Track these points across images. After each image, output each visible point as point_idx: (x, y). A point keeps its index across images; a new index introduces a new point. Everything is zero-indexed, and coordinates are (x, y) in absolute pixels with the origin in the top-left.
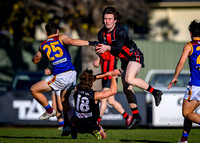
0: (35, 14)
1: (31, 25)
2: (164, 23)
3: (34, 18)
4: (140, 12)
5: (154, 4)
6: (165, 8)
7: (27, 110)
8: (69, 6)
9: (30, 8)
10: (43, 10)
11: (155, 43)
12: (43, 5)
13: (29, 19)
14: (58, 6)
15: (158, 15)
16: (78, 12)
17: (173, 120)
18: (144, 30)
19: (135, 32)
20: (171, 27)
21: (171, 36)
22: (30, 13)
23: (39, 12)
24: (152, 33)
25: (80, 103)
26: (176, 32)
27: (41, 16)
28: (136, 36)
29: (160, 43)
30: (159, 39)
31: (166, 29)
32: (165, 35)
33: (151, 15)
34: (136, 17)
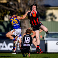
0: (4, 11)
1: (3, 15)
2: (51, 15)
3: (3, 13)
4: (42, 10)
5: (48, 8)
6: (52, 9)
7: (1, 46)
8: (17, 8)
9: (2, 9)
10: (7, 10)
11: (48, 22)
12: (7, 8)
13: (2, 13)
14: (13, 8)
15: (49, 12)
16: (20, 11)
17: (55, 50)
18: (44, 17)
19: (41, 18)
20: (54, 16)
21: (54, 19)
22: (2, 11)
23: (6, 11)
24: (47, 18)
25: (26, 40)
26: (56, 18)
27: (6, 12)
28: (41, 19)
29: (50, 22)
30: (50, 20)
31: (52, 17)
32: (52, 19)
33: (46, 12)
34: (41, 12)
